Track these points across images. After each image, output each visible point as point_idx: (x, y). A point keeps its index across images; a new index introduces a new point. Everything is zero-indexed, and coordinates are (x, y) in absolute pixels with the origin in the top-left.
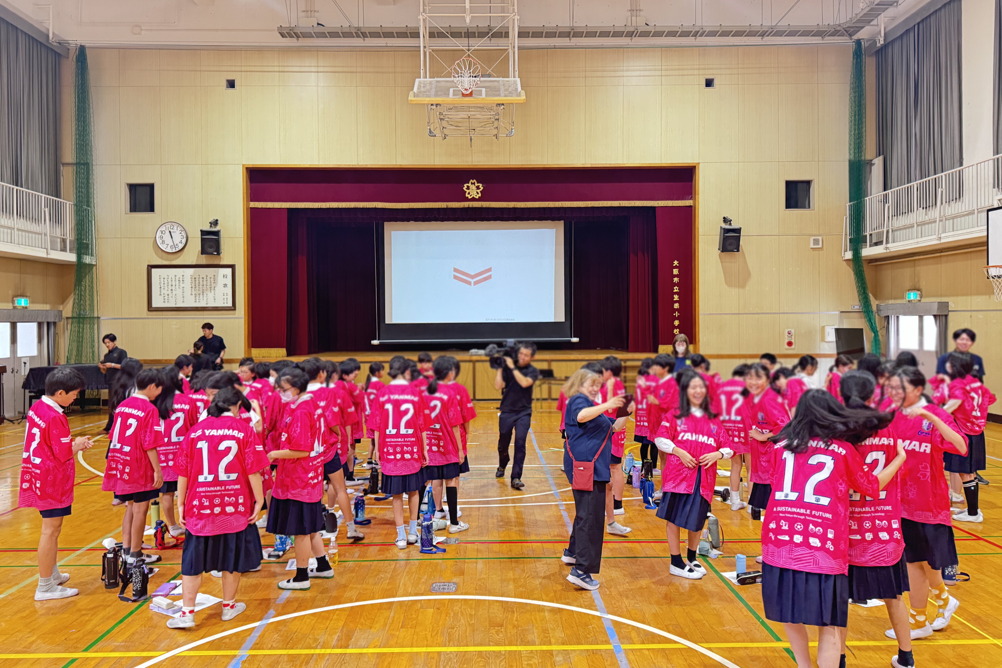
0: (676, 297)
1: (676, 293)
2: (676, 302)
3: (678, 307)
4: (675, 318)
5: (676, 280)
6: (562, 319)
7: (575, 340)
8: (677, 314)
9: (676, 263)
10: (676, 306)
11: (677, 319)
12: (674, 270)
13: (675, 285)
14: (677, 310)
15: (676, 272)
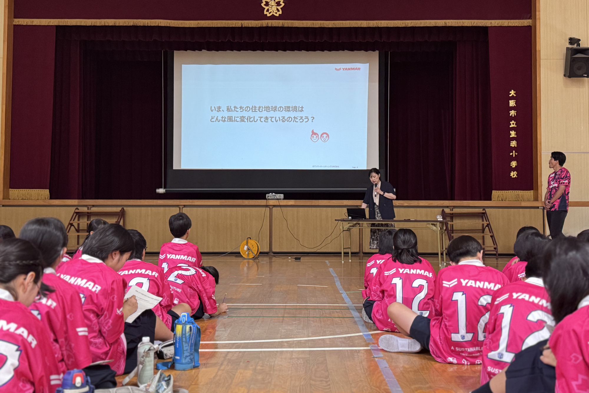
1: (513, 129)
2: (513, 139)
3: (516, 146)
4: (512, 159)
5: (513, 113)
8: (514, 154)
9: (512, 93)
10: (513, 144)
12: (510, 101)
13: (512, 118)
14: (514, 148)
15: (512, 103)
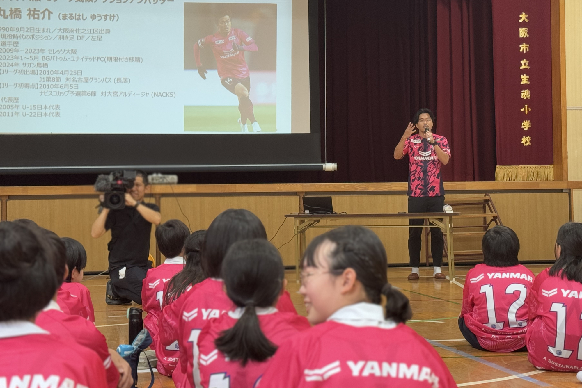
0: (524, 79)
1: (524, 71)
2: (525, 87)
3: (529, 97)
4: (524, 117)
5: (525, 48)
6: (306, 129)
7: (330, 166)
9: (523, 17)
10: (525, 94)
11: (526, 118)
12: (520, 29)
13: (523, 56)
14: (526, 101)
15: (523, 32)
